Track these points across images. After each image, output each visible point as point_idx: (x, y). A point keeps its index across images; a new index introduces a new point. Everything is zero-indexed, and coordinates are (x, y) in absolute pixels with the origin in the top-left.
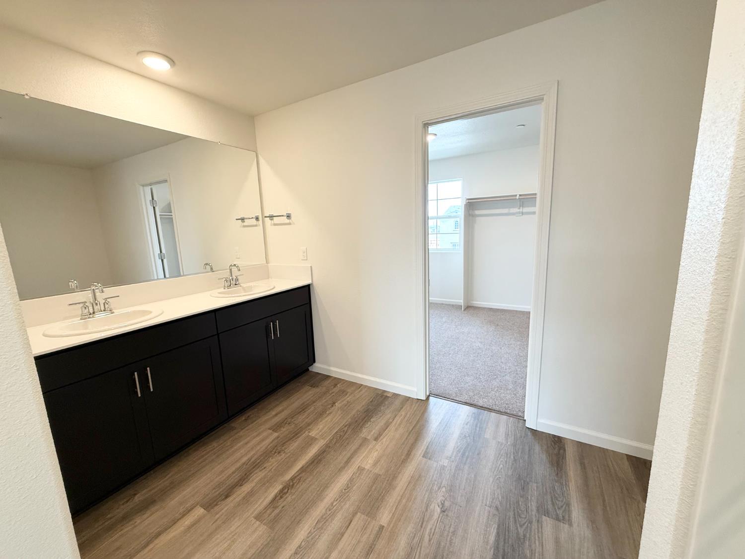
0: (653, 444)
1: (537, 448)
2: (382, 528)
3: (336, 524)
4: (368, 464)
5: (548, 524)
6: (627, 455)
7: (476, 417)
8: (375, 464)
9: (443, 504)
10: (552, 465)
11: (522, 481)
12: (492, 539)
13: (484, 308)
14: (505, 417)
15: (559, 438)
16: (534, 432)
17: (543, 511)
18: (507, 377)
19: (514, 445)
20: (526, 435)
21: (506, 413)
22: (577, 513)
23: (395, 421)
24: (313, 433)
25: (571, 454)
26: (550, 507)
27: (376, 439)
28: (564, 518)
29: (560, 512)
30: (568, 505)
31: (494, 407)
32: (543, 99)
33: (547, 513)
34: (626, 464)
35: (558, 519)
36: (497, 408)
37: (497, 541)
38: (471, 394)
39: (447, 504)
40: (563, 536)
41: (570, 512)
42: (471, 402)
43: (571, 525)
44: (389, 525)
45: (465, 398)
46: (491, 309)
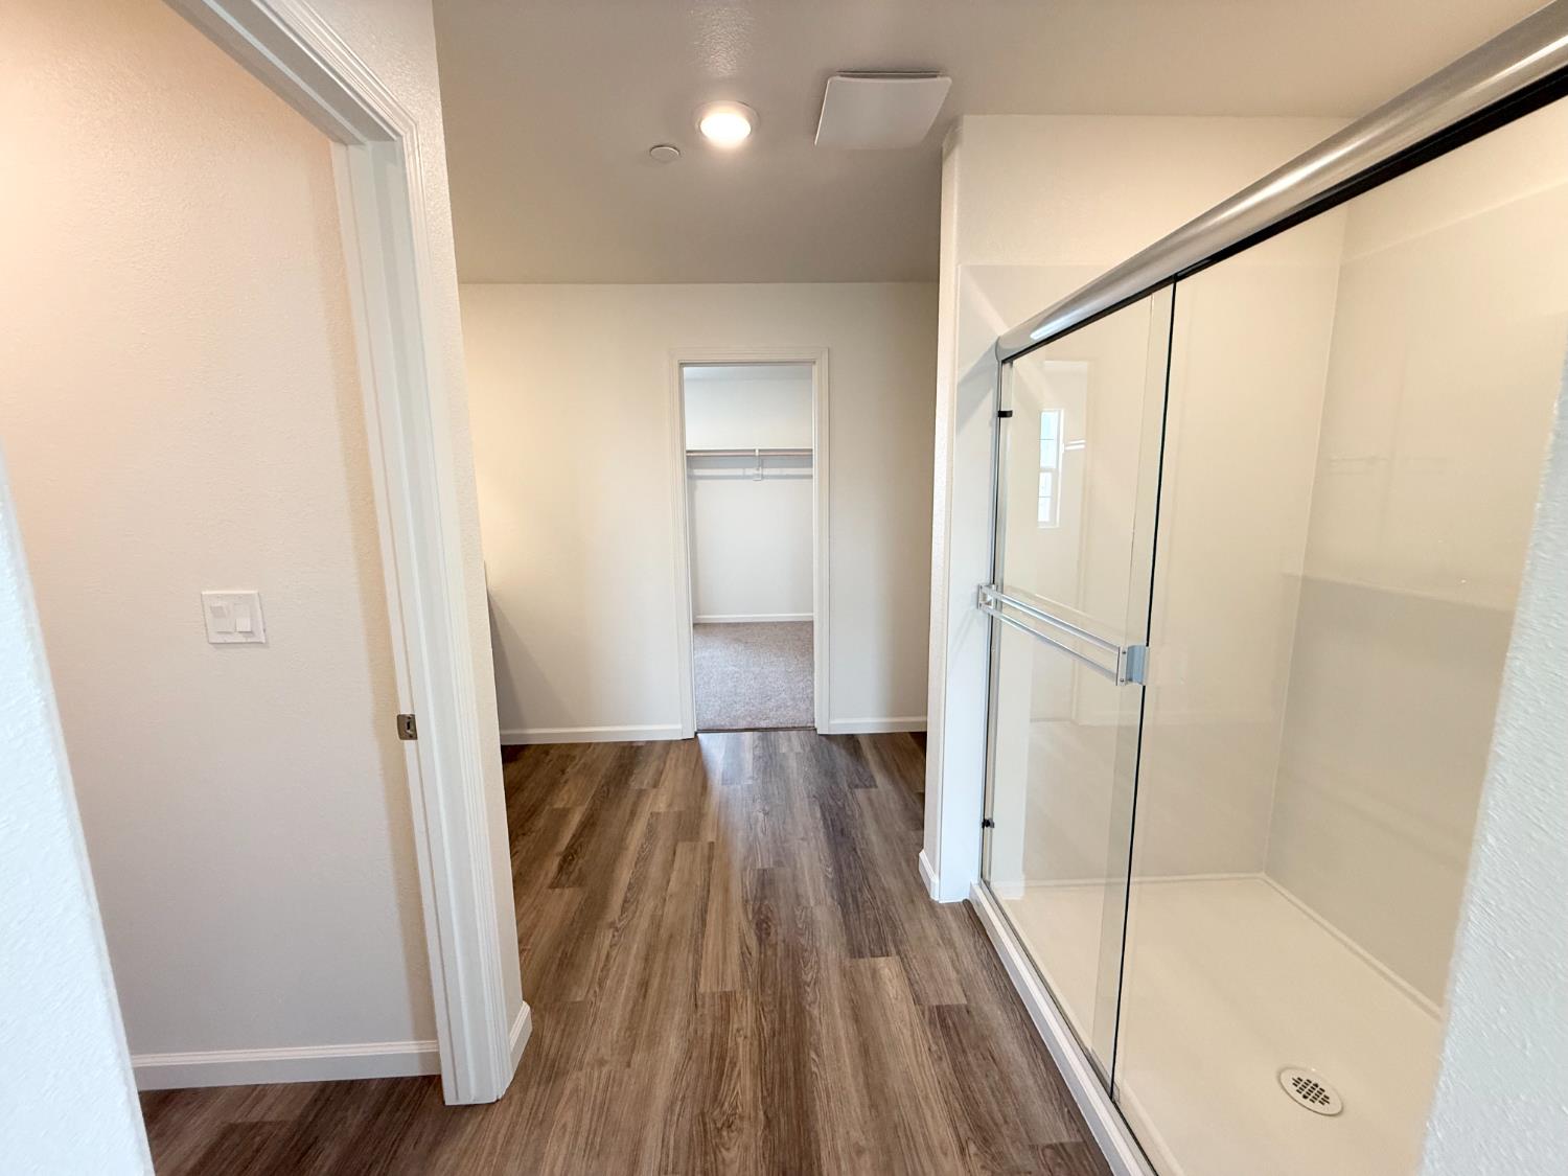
0: (926, 714)
1: (835, 747)
2: (711, 844)
3: (659, 857)
4: (661, 806)
5: (860, 794)
6: (911, 733)
7: (762, 739)
8: (670, 805)
9: (764, 810)
10: (851, 755)
11: (830, 774)
12: (819, 815)
13: (719, 624)
14: (794, 732)
15: (853, 735)
16: (827, 736)
17: (853, 786)
18: (783, 695)
19: (813, 749)
20: (821, 740)
21: (794, 728)
22: (880, 779)
23: (667, 765)
24: (559, 805)
25: (865, 746)
26: (857, 782)
27: (655, 785)
28: (870, 783)
29: (867, 783)
30: (872, 777)
31: (780, 726)
32: (814, 362)
33: (857, 786)
34: (909, 736)
35: (866, 787)
36: (783, 726)
37: (823, 815)
38: (750, 719)
39: (767, 808)
40: (873, 796)
41: (875, 781)
42: (752, 727)
43: (876, 787)
44: (717, 839)
45: (743, 724)
46: (729, 625)
